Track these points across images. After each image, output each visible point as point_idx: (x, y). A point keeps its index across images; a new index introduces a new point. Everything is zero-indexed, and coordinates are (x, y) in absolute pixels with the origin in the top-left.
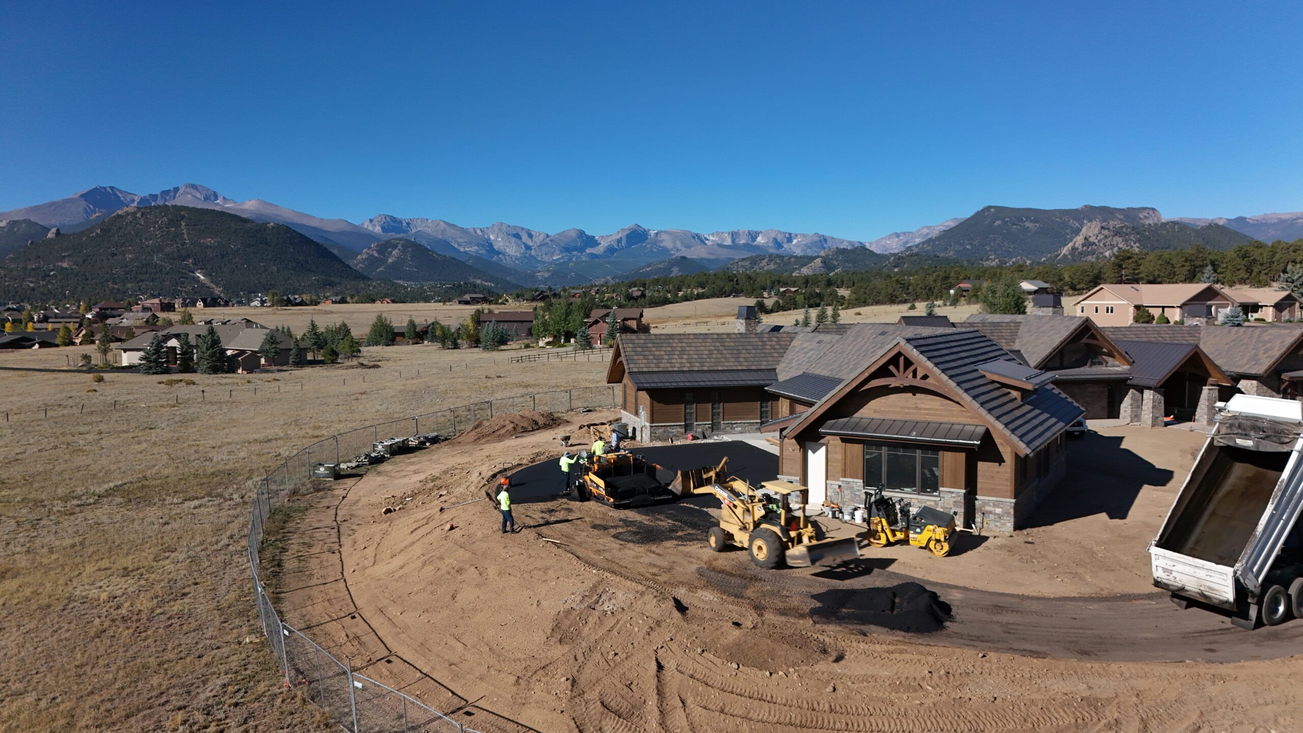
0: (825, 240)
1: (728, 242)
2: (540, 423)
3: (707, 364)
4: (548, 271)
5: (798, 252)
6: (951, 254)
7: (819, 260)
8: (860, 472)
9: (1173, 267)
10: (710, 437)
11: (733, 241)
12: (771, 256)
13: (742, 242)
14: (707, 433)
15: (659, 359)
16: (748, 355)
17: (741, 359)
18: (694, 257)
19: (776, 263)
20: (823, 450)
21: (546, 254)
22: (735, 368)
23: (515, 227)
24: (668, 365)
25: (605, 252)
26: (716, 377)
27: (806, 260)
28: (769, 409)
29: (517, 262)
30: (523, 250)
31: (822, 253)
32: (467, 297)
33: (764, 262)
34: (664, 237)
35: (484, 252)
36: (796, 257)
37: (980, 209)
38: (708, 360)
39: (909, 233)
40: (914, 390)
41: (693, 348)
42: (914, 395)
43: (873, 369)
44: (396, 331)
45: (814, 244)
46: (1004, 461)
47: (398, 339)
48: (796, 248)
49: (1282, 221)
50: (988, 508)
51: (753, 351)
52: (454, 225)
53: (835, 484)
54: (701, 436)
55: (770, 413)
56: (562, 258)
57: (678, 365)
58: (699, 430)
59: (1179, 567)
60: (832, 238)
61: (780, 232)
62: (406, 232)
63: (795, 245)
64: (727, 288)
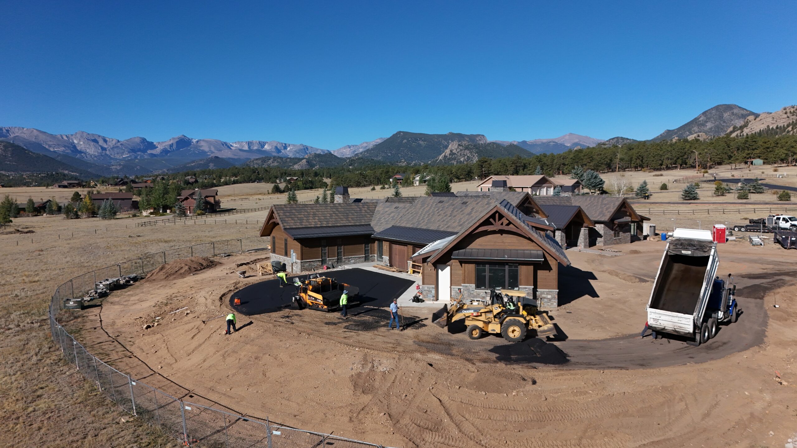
0: (307, 148)
1: (246, 148)
2: (204, 264)
3: (330, 222)
4: (120, 165)
5: (291, 155)
6: (380, 158)
7: (305, 160)
8: (473, 279)
9: (507, 167)
10: (337, 267)
11: (249, 147)
12: (274, 157)
13: (255, 148)
14: (335, 265)
15: (301, 220)
16: (353, 216)
17: (350, 219)
18: (224, 157)
19: (278, 162)
20: (448, 268)
21: (118, 154)
22: (347, 224)
23: (93, 135)
24: (307, 223)
25: (161, 153)
26: (336, 230)
27: (297, 160)
28: (370, 248)
29: (95, 159)
30: (100, 151)
31: (306, 156)
32: (65, 183)
33: (270, 161)
34: (202, 143)
35: (69, 151)
36: (290, 158)
37: (395, 133)
38: (331, 220)
39: (356, 146)
40: (502, 232)
41: (320, 213)
42: (502, 235)
43: (481, 221)
44: (20, 207)
45: (301, 150)
46: (552, 270)
47: (22, 212)
48: (289, 152)
49: (543, 144)
50: (544, 296)
51: (355, 214)
52: (45, 132)
53: (456, 288)
54: (331, 267)
55: (370, 251)
56: (130, 156)
57: (313, 223)
58: (330, 263)
59: (663, 318)
60: (311, 147)
61: (279, 142)
62: (6, 136)
63: (289, 151)
64: (253, 177)
